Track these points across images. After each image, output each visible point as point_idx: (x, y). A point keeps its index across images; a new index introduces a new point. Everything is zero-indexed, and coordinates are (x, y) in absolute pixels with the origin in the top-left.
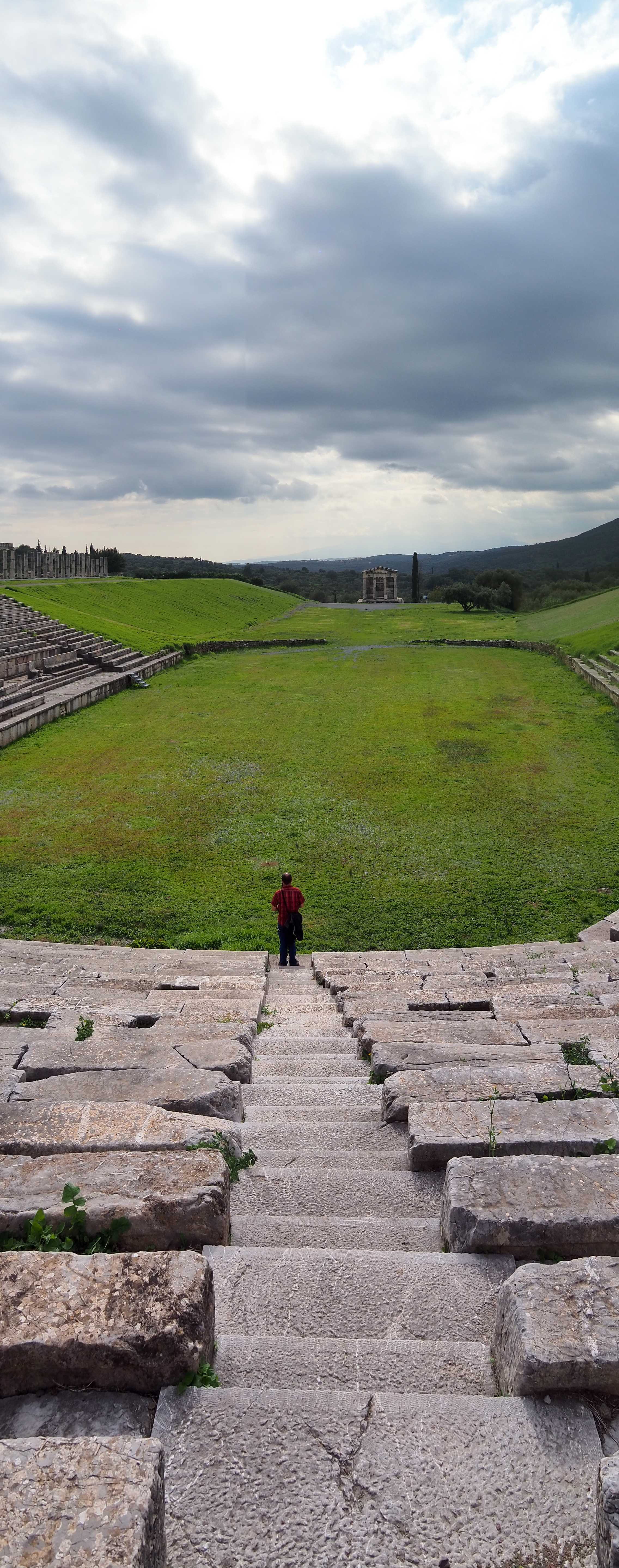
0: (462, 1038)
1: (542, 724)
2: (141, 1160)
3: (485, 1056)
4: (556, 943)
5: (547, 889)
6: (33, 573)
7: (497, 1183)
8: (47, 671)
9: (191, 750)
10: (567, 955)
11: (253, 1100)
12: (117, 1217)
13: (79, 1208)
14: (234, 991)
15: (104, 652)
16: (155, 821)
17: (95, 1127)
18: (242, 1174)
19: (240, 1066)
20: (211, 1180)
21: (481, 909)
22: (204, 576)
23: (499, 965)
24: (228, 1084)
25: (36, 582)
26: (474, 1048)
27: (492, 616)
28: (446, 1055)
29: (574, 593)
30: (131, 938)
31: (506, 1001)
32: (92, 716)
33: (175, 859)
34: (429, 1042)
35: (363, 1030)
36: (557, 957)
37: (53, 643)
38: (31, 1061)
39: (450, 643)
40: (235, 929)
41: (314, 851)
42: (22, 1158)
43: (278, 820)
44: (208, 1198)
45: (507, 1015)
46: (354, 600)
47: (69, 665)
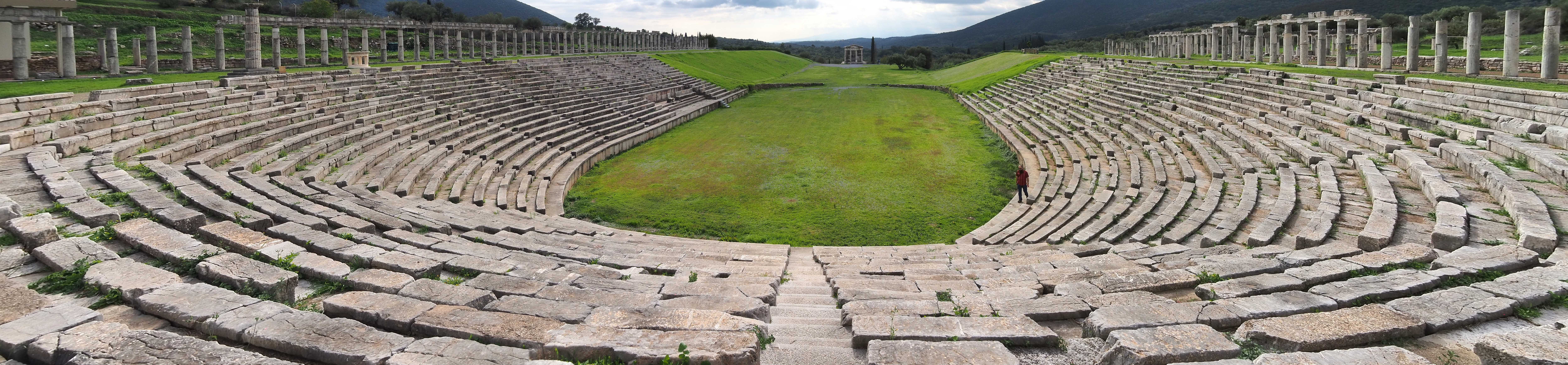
0: (886, 288)
1: (939, 130)
2: (716, 335)
3: (896, 297)
4: (943, 245)
5: (940, 217)
6: (670, 47)
7: (893, 353)
8: (677, 99)
9: (751, 141)
10: (948, 251)
11: (776, 314)
12: (704, 360)
13: (686, 355)
14: (770, 263)
15: (706, 89)
16: (732, 177)
17: (696, 321)
18: (767, 346)
19: (770, 297)
20: (750, 345)
21: (904, 226)
22: (759, 49)
23: (911, 255)
24: (763, 304)
25: (671, 52)
26: (890, 293)
27: (914, 72)
28: (876, 295)
29: (961, 60)
30: (720, 237)
31: (911, 272)
32: (700, 122)
33: (742, 197)
34: (867, 289)
35: (834, 283)
36: (942, 251)
37: (680, 84)
38: (665, 291)
39: (891, 86)
40: (774, 233)
41: (816, 194)
42: (659, 331)
43: (796, 178)
44: (748, 354)
45: (911, 278)
46: (840, 63)
47: (689, 96)
